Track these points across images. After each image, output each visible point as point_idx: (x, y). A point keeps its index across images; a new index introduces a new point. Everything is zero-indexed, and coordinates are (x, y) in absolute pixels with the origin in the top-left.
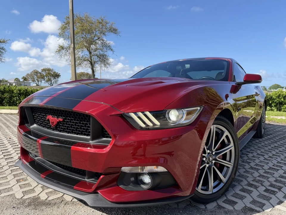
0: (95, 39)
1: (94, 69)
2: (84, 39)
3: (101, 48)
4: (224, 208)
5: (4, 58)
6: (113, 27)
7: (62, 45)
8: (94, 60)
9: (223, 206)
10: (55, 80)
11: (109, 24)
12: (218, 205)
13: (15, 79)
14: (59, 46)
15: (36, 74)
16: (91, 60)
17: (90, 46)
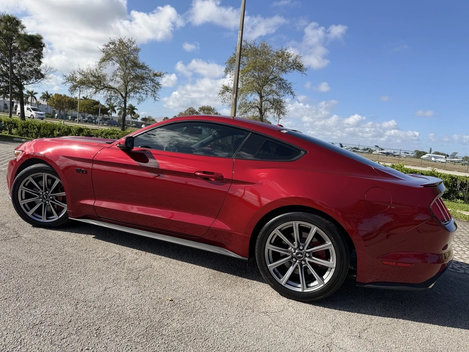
3: (277, 91)
5: (158, 96)
6: (298, 61)
7: (227, 85)
8: (266, 107)
11: (293, 58)
13: (165, 118)
15: (191, 114)
16: (261, 106)
17: (262, 87)
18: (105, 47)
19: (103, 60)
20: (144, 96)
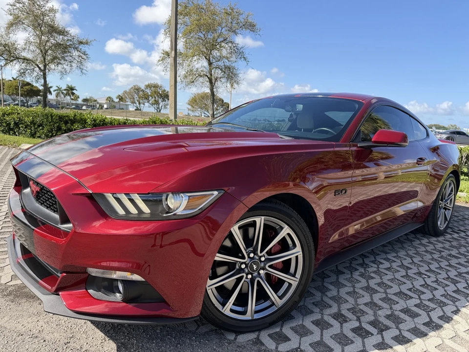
0: (219, 40)
1: (214, 90)
2: (201, 41)
3: (228, 56)
4: (262, 344)
5: (85, 68)
6: (250, 20)
7: (167, 50)
8: (216, 75)
9: (263, 341)
10: (164, 102)
11: (244, 16)
12: (258, 338)
13: (108, 98)
14: (163, 52)
15: (137, 92)
16: (211, 75)
17: (211, 52)
18: (10, 7)
19: (11, 25)
20: (68, 68)
